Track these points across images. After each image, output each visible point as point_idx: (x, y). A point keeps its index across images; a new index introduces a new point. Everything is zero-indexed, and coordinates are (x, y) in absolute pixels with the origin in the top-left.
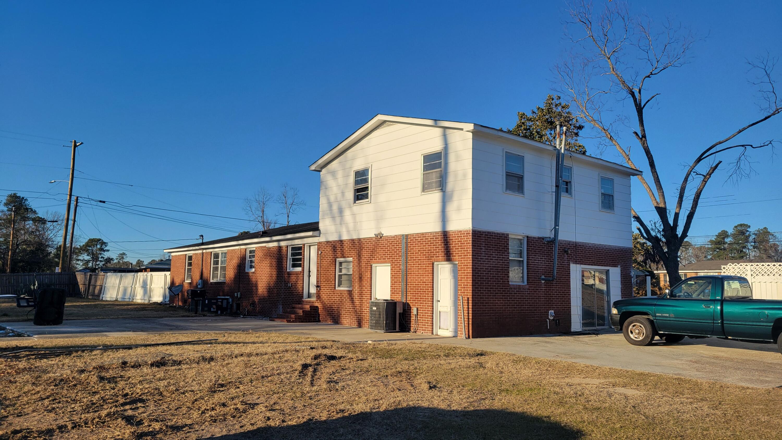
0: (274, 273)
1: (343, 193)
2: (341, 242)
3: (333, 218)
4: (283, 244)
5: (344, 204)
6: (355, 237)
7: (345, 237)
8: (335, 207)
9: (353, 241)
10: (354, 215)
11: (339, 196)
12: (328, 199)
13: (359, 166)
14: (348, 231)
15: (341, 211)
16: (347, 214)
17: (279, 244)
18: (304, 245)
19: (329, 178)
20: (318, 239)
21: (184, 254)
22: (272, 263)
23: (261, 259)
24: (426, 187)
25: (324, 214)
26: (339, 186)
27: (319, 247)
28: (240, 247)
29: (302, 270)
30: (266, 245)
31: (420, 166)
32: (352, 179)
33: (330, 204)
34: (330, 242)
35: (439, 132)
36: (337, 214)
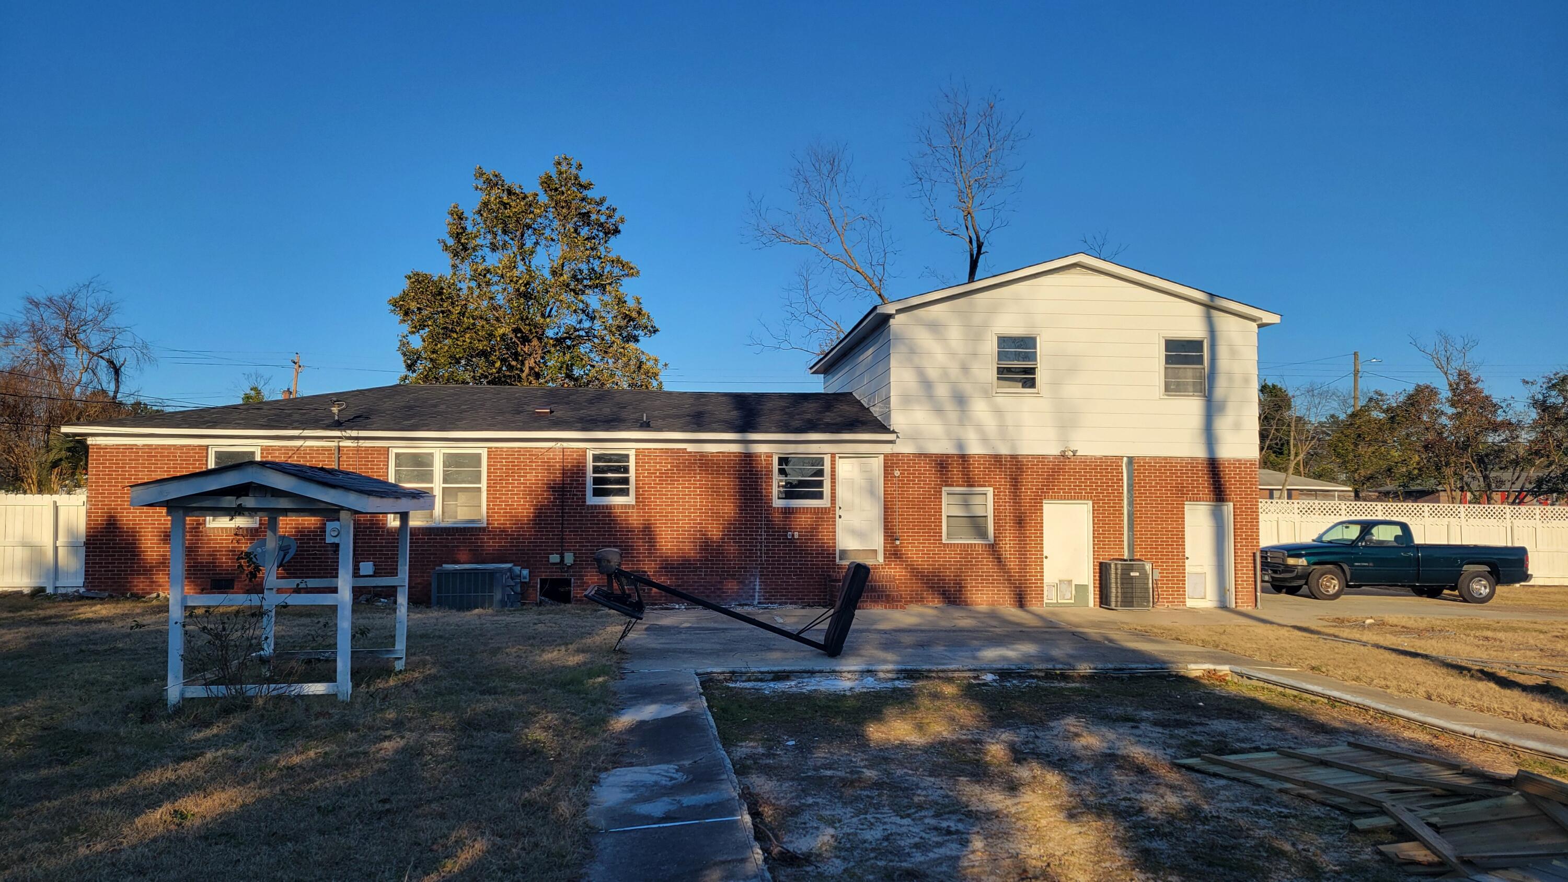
0: (728, 509)
1: (966, 369)
2: (964, 458)
3: (939, 410)
5: (968, 389)
6: (1004, 450)
7: (975, 448)
8: (942, 391)
9: (996, 458)
10: (998, 411)
11: (955, 372)
13: (1012, 326)
14: (985, 440)
15: (961, 400)
17: (747, 448)
18: (833, 455)
19: (924, 339)
20: (887, 449)
21: (190, 446)
22: (715, 491)
23: (666, 477)
24: (1172, 387)
25: (907, 400)
26: (952, 354)
27: (891, 462)
28: (565, 445)
29: (829, 505)
30: (690, 447)
31: (1160, 353)
32: (990, 347)
33: (927, 384)
34: (926, 455)
35: (1197, 310)
36: (949, 406)
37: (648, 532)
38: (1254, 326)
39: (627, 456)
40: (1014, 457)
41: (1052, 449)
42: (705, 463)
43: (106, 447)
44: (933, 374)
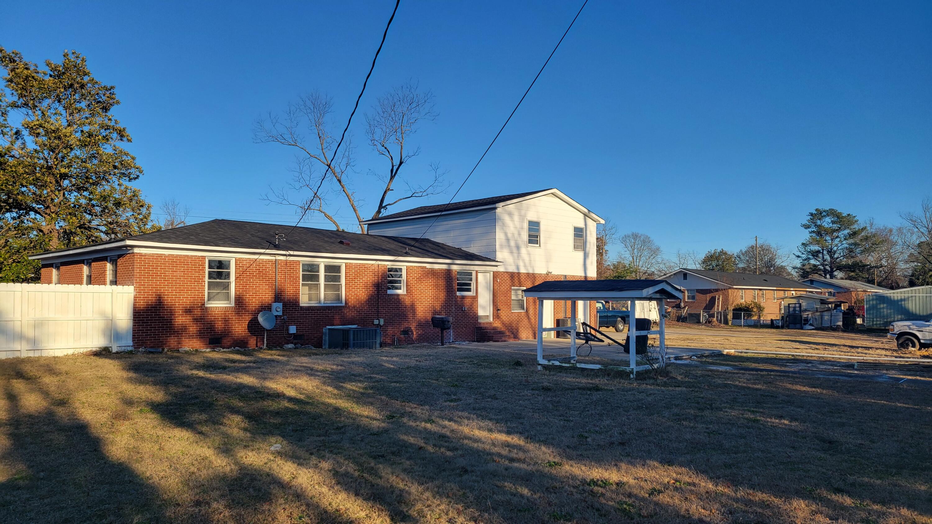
0: (442, 295)
1: (519, 234)
2: (519, 274)
3: (512, 252)
4: (454, 267)
5: (520, 243)
6: (531, 272)
7: (523, 270)
8: (512, 243)
9: (528, 274)
10: (529, 254)
11: (516, 235)
12: (506, 234)
13: (532, 216)
14: (525, 266)
15: (518, 248)
16: (523, 251)
17: (449, 267)
18: (477, 272)
19: (507, 218)
20: (495, 269)
21: (196, 256)
22: (437, 286)
23: (419, 279)
24: (576, 247)
25: (502, 246)
26: (516, 228)
27: (496, 275)
28: (380, 263)
29: (475, 295)
30: (428, 266)
31: (572, 232)
32: (526, 225)
33: (508, 240)
34: (507, 272)
35: (582, 216)
36: (515, 250)
37: (413, 307)
38: (595, 223)
39: (401, 269)
40: (533, 274)
41: (544, 272)
42: (433, 273)
43: (145, 255)
44: (510, 235)
